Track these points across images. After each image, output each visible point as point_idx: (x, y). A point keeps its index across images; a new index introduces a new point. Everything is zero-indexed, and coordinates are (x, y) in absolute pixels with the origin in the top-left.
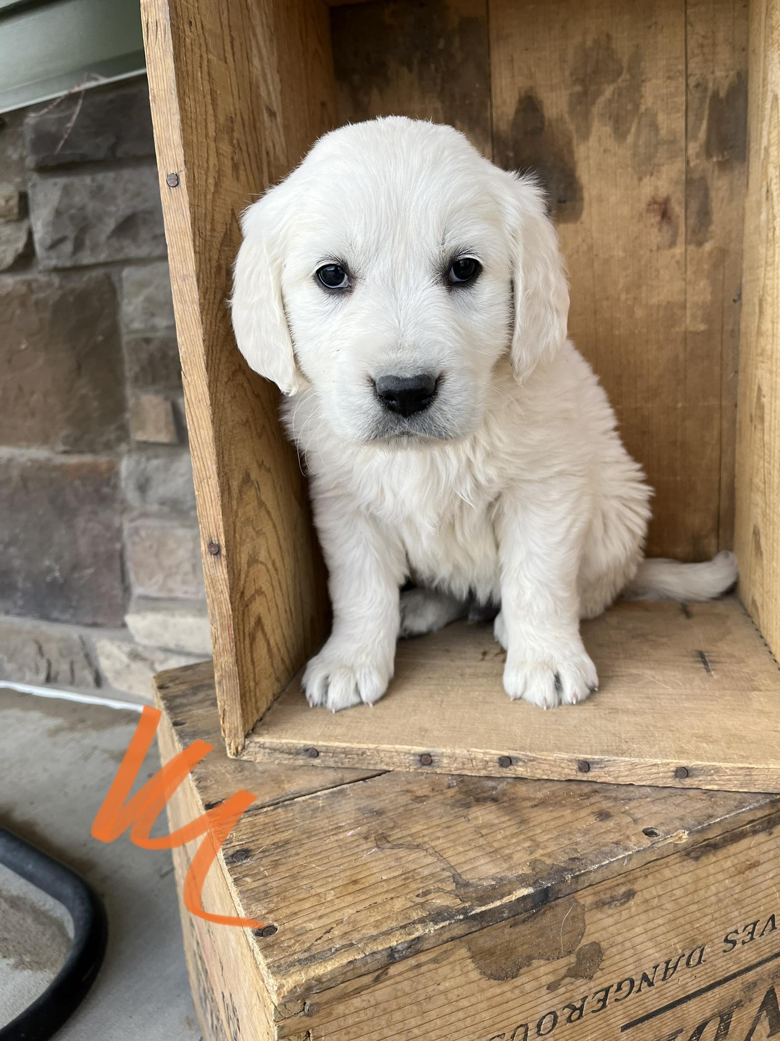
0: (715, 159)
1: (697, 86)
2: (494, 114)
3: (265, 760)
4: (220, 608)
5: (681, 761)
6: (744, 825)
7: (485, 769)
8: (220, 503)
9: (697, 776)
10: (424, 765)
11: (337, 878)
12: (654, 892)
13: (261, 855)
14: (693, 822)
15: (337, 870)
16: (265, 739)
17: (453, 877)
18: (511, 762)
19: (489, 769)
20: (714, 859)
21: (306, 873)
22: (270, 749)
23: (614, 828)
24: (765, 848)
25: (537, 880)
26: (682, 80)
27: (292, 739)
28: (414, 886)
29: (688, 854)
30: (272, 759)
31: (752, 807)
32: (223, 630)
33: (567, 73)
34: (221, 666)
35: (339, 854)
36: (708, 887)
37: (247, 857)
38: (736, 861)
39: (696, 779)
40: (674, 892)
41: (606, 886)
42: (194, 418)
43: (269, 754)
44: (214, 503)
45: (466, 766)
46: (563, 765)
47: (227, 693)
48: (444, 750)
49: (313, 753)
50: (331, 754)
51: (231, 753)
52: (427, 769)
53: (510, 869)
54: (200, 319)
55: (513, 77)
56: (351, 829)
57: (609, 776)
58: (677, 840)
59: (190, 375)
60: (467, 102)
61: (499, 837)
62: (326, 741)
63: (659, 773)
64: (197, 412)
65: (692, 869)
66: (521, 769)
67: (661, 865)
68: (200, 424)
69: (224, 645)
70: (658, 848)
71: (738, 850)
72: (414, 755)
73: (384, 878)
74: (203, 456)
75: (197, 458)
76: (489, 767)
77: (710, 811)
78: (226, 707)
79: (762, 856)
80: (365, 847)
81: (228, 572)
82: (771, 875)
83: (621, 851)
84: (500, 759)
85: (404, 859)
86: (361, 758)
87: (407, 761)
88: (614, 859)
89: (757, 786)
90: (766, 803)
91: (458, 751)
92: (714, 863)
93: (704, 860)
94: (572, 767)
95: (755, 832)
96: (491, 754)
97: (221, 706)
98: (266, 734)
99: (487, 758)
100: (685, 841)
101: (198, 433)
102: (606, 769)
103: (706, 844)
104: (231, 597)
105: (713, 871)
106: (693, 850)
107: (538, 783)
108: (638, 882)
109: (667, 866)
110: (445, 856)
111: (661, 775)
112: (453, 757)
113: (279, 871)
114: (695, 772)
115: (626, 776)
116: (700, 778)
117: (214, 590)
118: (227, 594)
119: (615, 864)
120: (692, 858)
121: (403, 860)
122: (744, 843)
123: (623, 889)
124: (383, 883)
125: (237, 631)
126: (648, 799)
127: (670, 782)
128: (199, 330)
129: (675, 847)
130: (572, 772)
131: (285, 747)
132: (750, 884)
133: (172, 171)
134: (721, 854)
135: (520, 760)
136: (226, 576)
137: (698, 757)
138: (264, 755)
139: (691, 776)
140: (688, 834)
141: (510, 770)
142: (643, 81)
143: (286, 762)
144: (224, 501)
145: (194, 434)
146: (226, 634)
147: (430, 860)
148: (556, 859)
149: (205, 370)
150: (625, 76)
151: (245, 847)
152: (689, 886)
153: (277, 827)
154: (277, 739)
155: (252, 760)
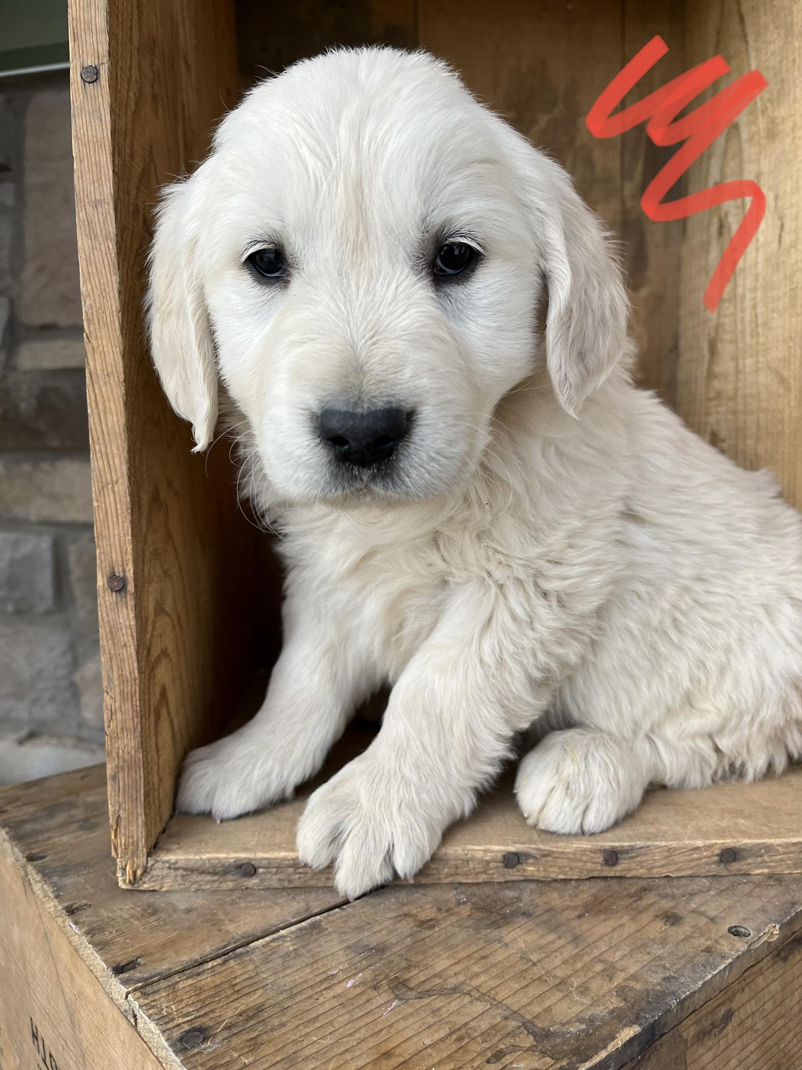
3: (176, 887)
4: (121, 669)
5: (727, 841)
7: (485, 872)
8: (129, 517)
9: (745, 858)
11: (358, 1053)
12: (749, 1009)
13: (226, 1034)
15: (353, 1041)
16: (177, 856)
17: (524, 1025)
18: (519, 860)
19: (490, 872)
20: (799, 957)
21: (307, 1052)
22: (185, 869)
23: (694, 932)
25: (638, 1014)
27: (216, 852)
28: (476, 1047)
29: (779, 954)
30: (187, 884)
32: (123, 700)
34: (118, 753)
35: (347, 1017)
37: (205, 1039)
39: (743, 862)
41: (709, 1009)
42: (99, 399)
43: (183, 876)
44: (120, 518)
45: (459, 871)
46: (585, 858)
47: (124, 793)
49: (247, 869)
50: (274, 870)
51: (125, 881)
53: (595, 1003)
54: (116, 261)
56: (349, 978)
57: (642, 867)
59: (96, 338)
61: (557, 962)
62: (267, 852)
63: (701, 859)
64: (104, 389)
65: (781, 972)
66: (531, 868)
67: (756, 973)
68: (108, 408)
69: (124, 721)
73: (428, 1042)
74: (109, 451)
75: (99, 455)
76: (490, 869)
78: (121, 812)
80: (380, 1000)
81: (136, 617)
84: (504, 857)
85: (444, 1010)
88: (717, 972)
91: (449, 851)
93: (791, 960)
94: (596, 860)
96: (493, 852)
97: (114, 812)
98: (179, 849)
99: (488, 857)
100: (776, 937)
101: (103, 419)
102: (638, 859)
103: (794, 939)
104: (138, 653)
106: (784, 948)
108: (737, 999)
109: (762, 973)
110: (499, 997)
111: (703, 861)
113: (263, 1054)
114: (744, 854)
115: (662, 866)
116: (750, 861)
117: (114, 643)
118: (132, 647)
119: (718, 978)
120: (782, 958)
121: (444, 1013)
123: (723, 1011)
124: (429, 1050)
125: (142, 702)
126: (712, 893)
127: (713, 869)
128: (114, 278)
129: (769, 947)
130: (595, 866)
131: (207, 865)
133: (89, 62)
135: (532, 855)
136: (133, 623)
138: (175, 880)
139: (739, 859)
140: (779, 928)
141: (518, 871)
143: (208, 886)
144: (135, 517)
145: (97, 421)
146: (128, 706)
147: (479, 1007)
148: (646, 982)
149: (118, 332)
150: (561, 106)
151: (197, 1024)
152: (778, 995)
153: (237, 988)
154: (195, 854)
155: (156, 888)
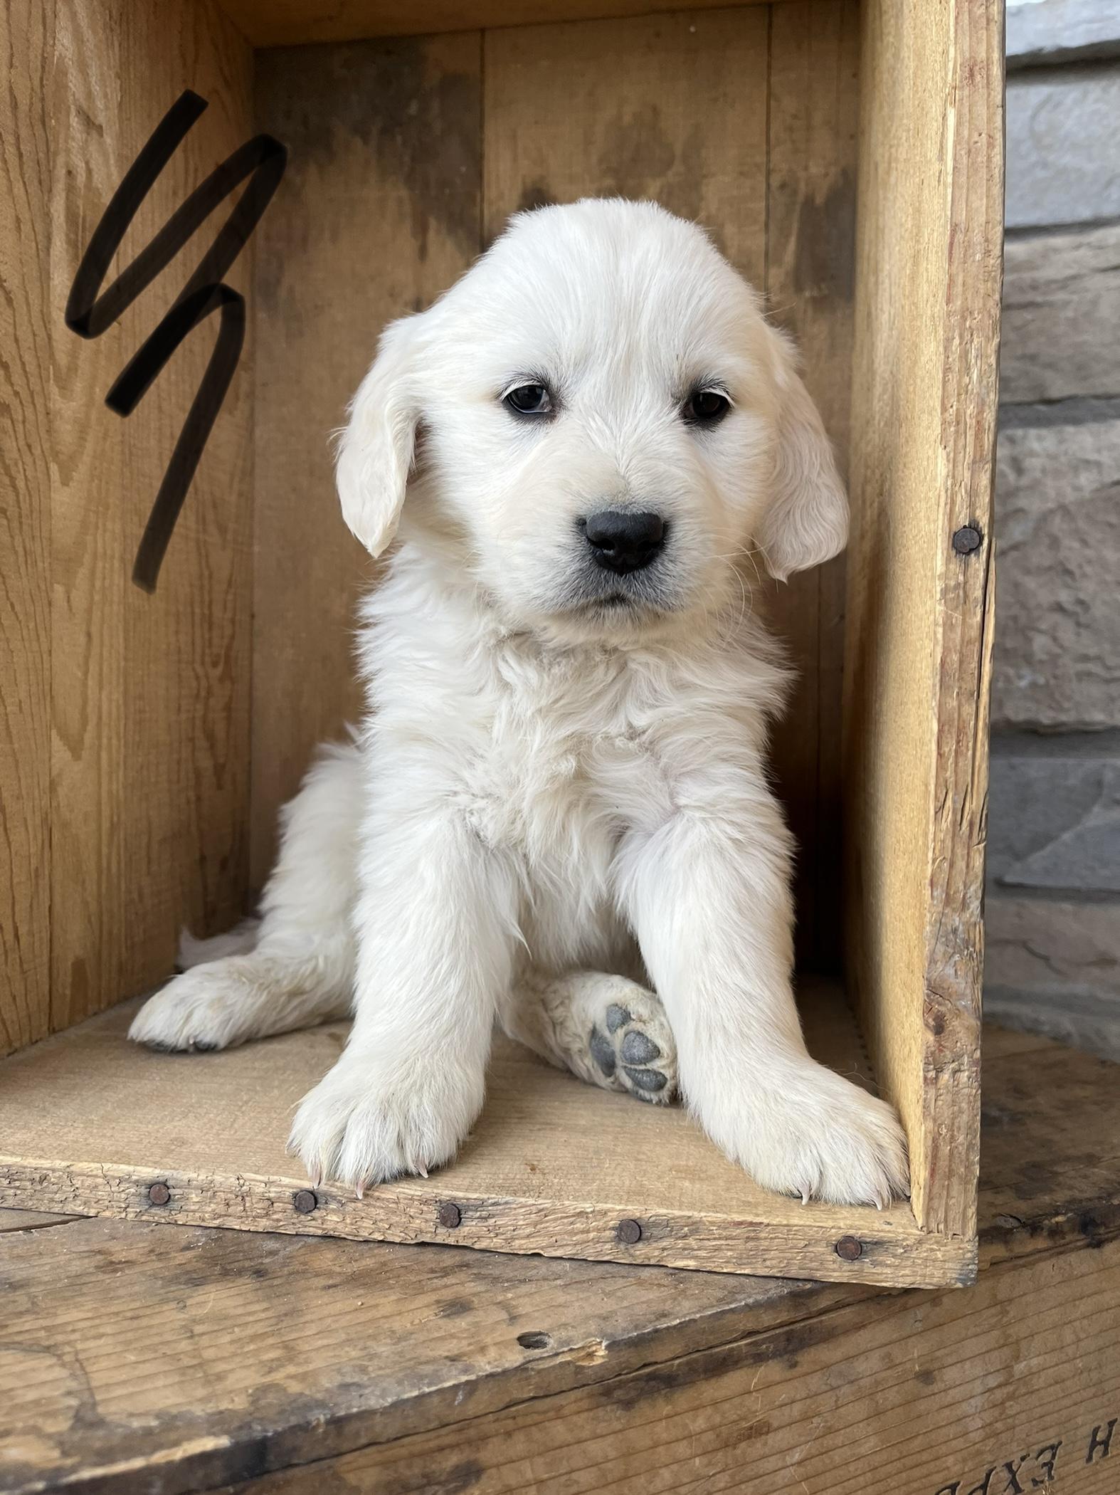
0: (807, 294)
1: (783, 186)
2: (486, 212)
5: (630, 1208)
6: (735, 1340)
7: (267, 1215)
9: (657, 1239)
10: (153, 1205)
12: (528, 1471)
14: (624, 1325)
17: (79, 1408)
18: (316, 1203)
19: (275, 1217)
20: (667, 1409)
23: (464, 1331)
24: (783, 1393)
25: (248, 1423)
26: (761, 178)
29: (607, 1393)
31: (750, 1301)
33: (594, 159)
36: (653, 1470)
38: (717, 1419)
39: (655, 1245)
40: (575, 1476)
41: (417, 1449)
45: (231, 1210)
46: (412, 1211)
48: (193, 1175)
52: (159, 1214)
53: (206, 1399)
55: (515, 160)
57: (496, 1235)
58: (583, 1358)
60: (447, 191)
63: (588, 1232)
65: (617, 1425)
66: (335, 1218)
67: (545, 1412)
70: (539, 1372)
71: (720, 1394)
72: (137, 1183)
76: (275, 1212)
77: (668, 1306)
79: (776, 1412)
82: (797, 1457)
83: (454, 1373)
84: (295, 1195)
86: (39, 1188)
87: (123, 1196)
88: (433, 1389)
89: (768, 1263)
90: (781, 1298)
91: (218, 1178)
92: (668, 1417)
93: (645, 1409)
94: (428, 1216)
95: (759, 1358)
96: (279, 1186)
99: (272, 1194)
100: (598, 1361)
102: (491, 1221)
103: (649, 1374)
105: (665, 1436)
106: (620, 1385)
107: (365, 1247)
108: (490, 1446)
109: (559, 1415)
111: (592, 1235)
112: (208, 1190)
114: (656, 1232)
115: (528, 1236)
116: (664, 1244)
119: (436, 1400)
120: (619, 1402)
122: (733, 1381)
123: (453, 1460)
126: (558, 1282)
127: (608, 1251)
129: (576, 1373)
130: (427, 1225)
132: (749, 1471)
134: (683, 1399)
135: (334, 1198)
137: (664, 1201)
139: (648, 1239)
140: (607, 1347)
141: (314, 1219)
142: (705, 176)
150: (678, 167)
152: (610, 1465)
